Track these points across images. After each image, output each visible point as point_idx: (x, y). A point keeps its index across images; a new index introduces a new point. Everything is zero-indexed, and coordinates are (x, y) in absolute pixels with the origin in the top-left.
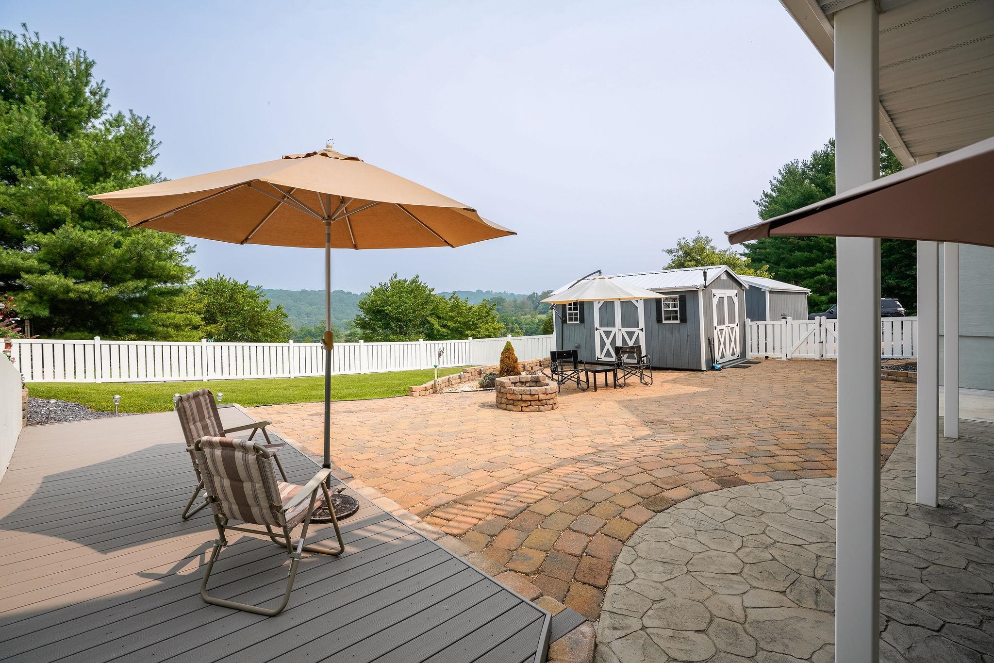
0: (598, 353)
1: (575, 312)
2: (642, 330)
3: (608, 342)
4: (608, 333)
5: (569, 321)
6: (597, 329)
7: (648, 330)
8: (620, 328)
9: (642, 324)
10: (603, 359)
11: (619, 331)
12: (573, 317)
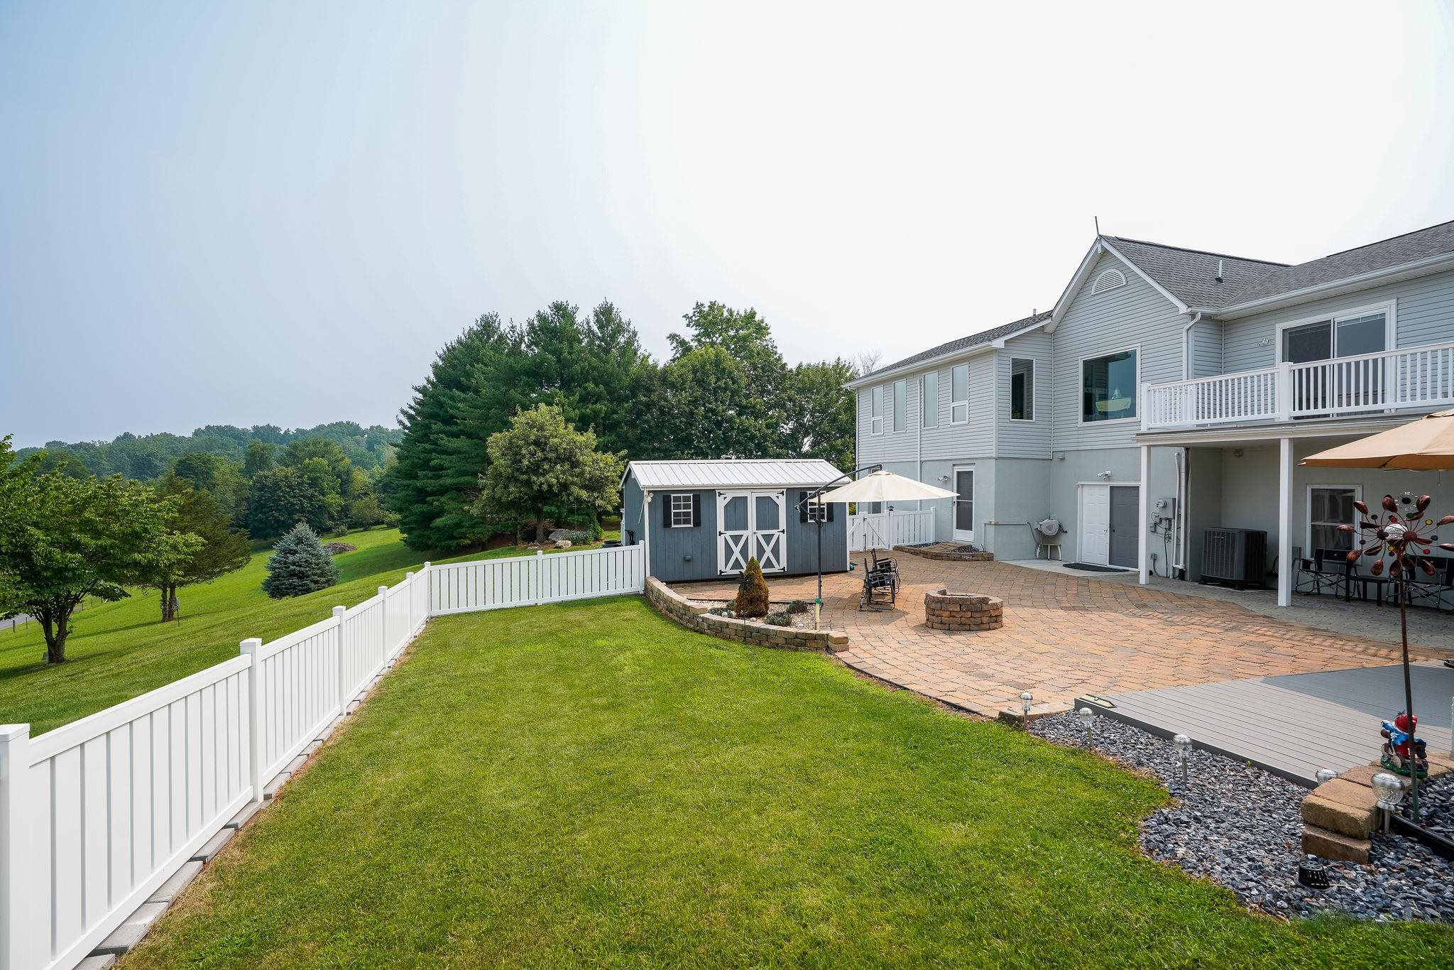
0: (721, 565)
1: (685, 511)
2: (783, 532)
3: (736, 551)
4: (736, 539)
5: (674, 524)
6: (720, 534)
7: (790, 532)
8: (755, 531)
9: (783, 524)
10: (729, 571)
11: (752, 534)
12: (682, 518)
